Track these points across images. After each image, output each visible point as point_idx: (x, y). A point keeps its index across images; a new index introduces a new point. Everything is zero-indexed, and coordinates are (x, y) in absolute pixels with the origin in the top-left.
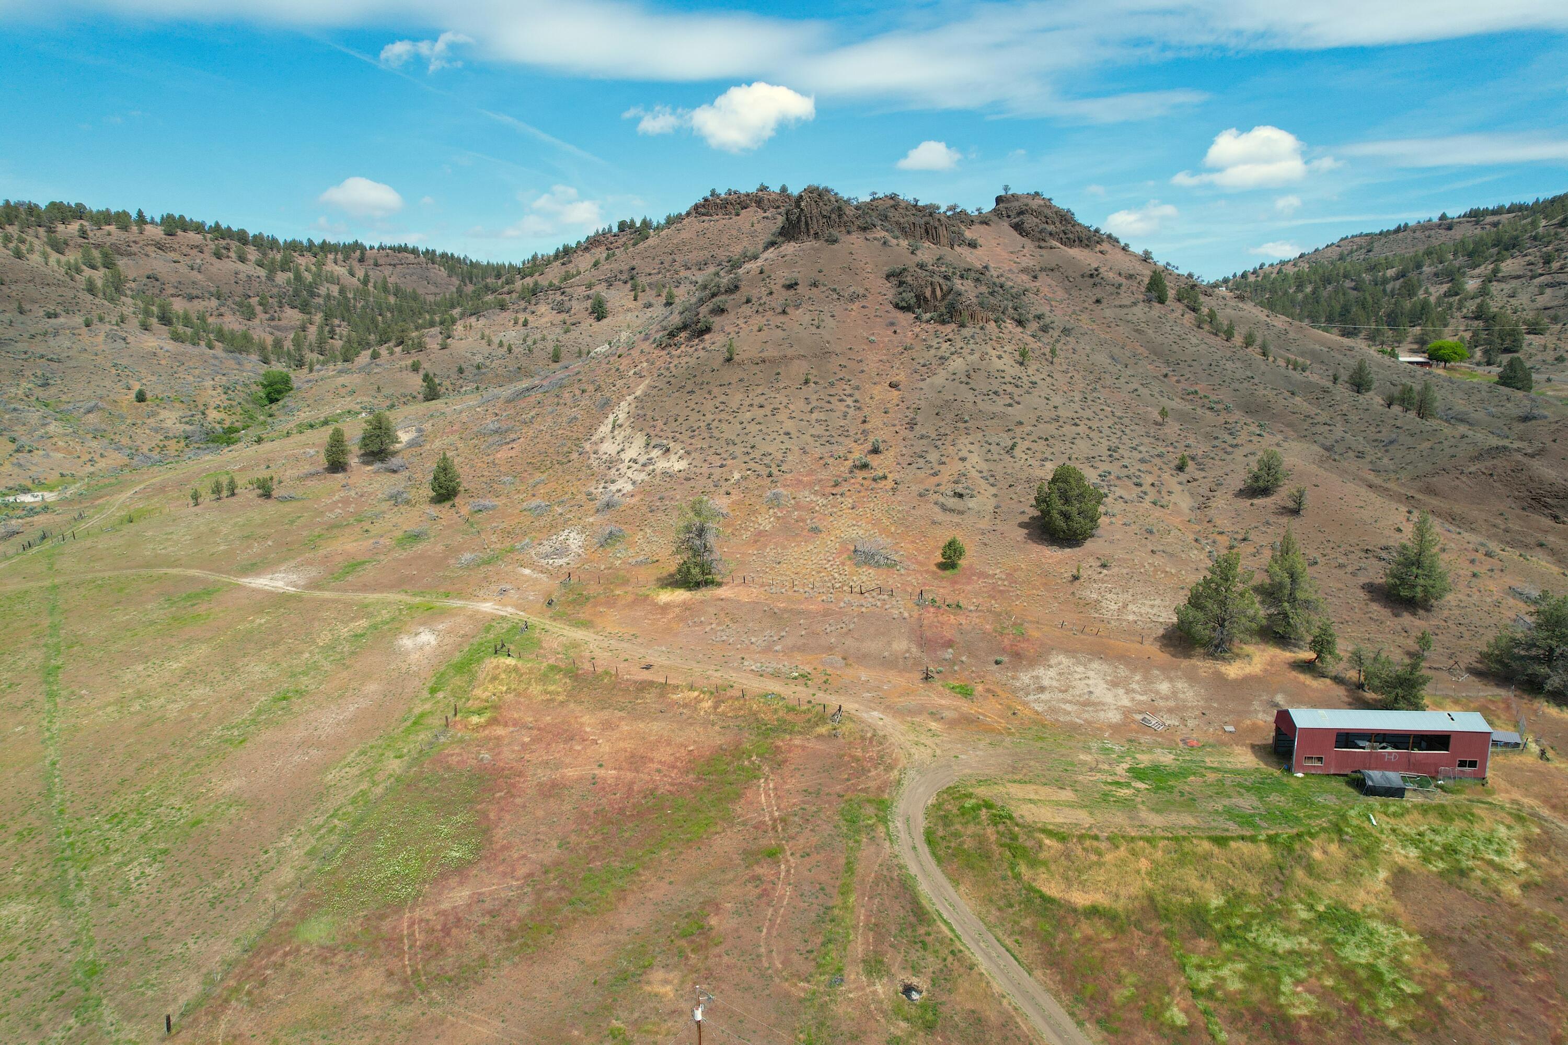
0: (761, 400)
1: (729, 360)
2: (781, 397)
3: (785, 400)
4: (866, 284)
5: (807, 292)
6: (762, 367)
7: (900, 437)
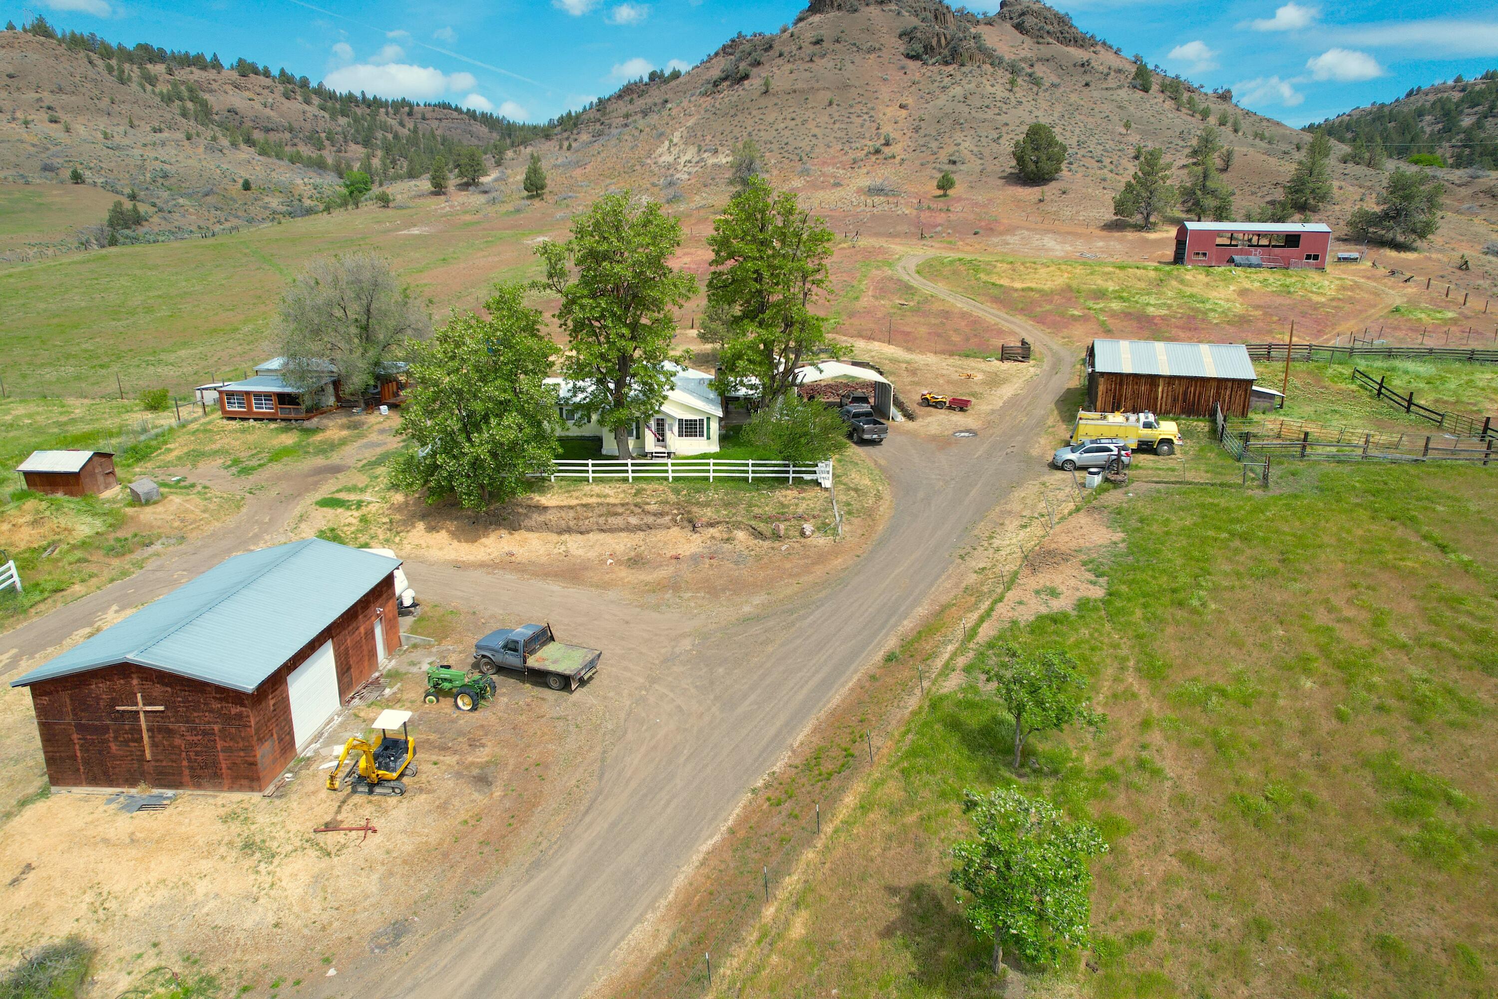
0: (794, 115)
1: (766, 92)
2: (810, 114)
3: (812, 116)
4: (882, 41)
5: (832, 47)
6: (793, 95)
7: (907, 137)
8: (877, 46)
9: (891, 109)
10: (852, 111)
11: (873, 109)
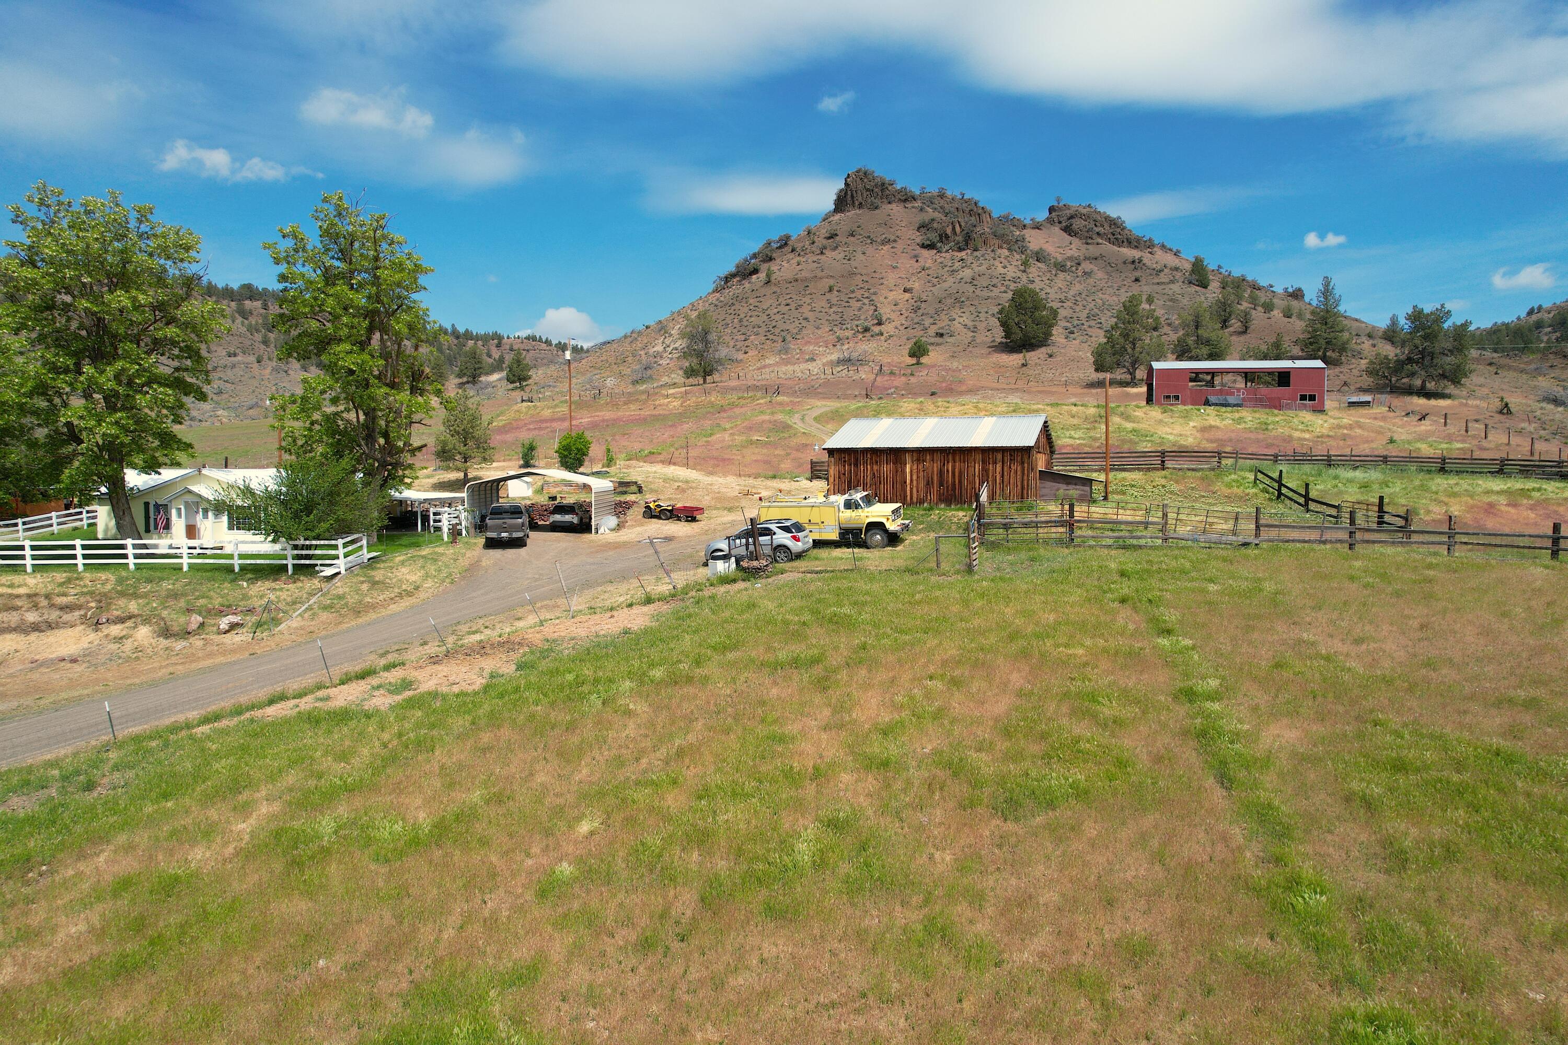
1: (768, 283)
2: (806, 300)
3: (809, 302)
4: (898, 233)
5: (844, 240)
6: (794, 284)
7: (903, 316)
8: (892, 238)
9: (894, 293)
10: (852, 296)
11: (875, 294)
